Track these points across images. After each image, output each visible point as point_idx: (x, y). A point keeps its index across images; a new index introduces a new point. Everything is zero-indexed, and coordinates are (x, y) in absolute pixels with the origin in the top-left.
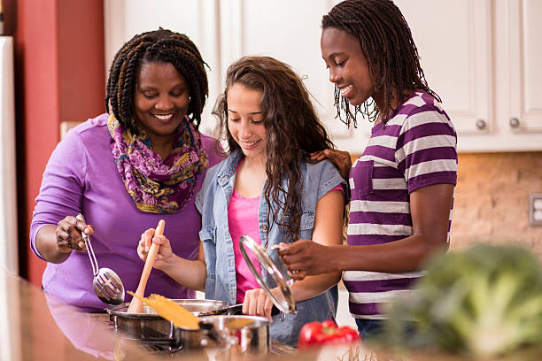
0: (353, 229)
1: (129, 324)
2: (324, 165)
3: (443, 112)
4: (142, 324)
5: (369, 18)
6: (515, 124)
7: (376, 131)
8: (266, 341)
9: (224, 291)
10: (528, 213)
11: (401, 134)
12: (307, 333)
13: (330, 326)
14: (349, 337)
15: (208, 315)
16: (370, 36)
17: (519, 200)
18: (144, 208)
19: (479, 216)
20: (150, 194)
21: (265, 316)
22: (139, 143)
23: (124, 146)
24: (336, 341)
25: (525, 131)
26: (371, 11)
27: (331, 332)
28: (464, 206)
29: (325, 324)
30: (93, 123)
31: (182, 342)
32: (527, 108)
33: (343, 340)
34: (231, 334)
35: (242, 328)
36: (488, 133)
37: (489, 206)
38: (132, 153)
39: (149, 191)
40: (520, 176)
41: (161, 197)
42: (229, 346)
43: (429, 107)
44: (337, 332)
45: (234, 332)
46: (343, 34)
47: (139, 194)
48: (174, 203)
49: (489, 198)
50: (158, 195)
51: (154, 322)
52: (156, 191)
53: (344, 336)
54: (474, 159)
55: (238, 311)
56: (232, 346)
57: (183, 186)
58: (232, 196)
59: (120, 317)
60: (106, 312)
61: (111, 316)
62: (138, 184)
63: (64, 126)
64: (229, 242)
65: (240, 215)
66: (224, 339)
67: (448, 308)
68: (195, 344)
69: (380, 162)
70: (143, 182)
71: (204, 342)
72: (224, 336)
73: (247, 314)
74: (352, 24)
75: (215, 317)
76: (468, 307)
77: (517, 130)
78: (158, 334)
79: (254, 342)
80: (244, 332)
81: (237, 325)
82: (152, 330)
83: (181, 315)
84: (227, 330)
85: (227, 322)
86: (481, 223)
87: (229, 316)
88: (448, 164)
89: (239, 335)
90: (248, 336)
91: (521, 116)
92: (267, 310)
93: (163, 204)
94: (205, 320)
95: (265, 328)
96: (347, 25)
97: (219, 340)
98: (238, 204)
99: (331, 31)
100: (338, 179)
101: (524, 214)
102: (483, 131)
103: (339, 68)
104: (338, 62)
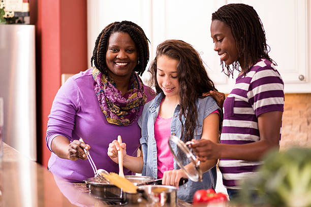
0: (224, 137)
1: (97, 189)
2: (208, 99)
3: (276, 71)
4: (105, 190)
5: (236, 15)
7: (239, 80)
8: (175, 200)
9: (150, 171)
11: (251, 82)
12: (198, 196)
13: (211, 192)
14: (222, 199)
15: (143, 185)
16: (236, 25)
18: (111, 121)
19: (300, 130)
20: (114, 113)
21: (175, 186)
22: (110, 84)
23: (102, 85)
24: (215, 200)
26: (238, 11)
27: (211, 195)
28: (292, 124)
29: (208, 191)
30: (83, 74)
31: (127, 200)
33: (218, 200)
34: (155, 196)
35: (161, 192)
36: (306, 82)
37: (306, 124)
38: (106, 88)
39: (114, 111)
41: (120, 116)
42: (153, 203)
43: (268, 67)
44: (215, 196)
45: (157, 195)
46: (222, 24)
47: (108, 113)
48: (127, 120)
49: (306, 120)
50: (119, 114)
51: (112, 188)
52: (118, 112)
53: (219, 198)
54: (297, 97)
55: (160, 183)
56: (156, 203)
57: (133, 111)
58: (157, 117)
59: (92, 185)
60: (84, 182)
61: (87, 185)
62: (108, 107)
63: (63, 76)
64: (154, 144)
65: (160, 128)
66: (151, 199)
67: (275, 183)
68: (134, 202)
69: (239, 98)
70: (111, 107)
71: (140, 200)
72: (151, 197)
73: (165, 185)
74: (227, 18)
75: (147, 186)
76: (287, 183)
78: (114, 196)
79: (168, 201)
80: (163, 195)
81: (159, 191)
82: (110, 193)
83: (126, 185)
84: (153, 194)
85: (153, 189)
86: (301, 134)
87: (154, 185)
88: (279, 100)
89: (159, 196)
90: (165, 197)
92: (176, 183)
93: (121, 120)
94: (140, 188)
95: (174, 193)
96: (224, 18)
97: (148, 199)
98: (160, 122)
99: (216, 21)
100: (216, 107)
102: (302, 82)
103: (219, 43)
104: (218, 40)
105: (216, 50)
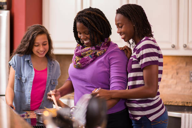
6: (185, 46)
10: (189, 77)
17: (186, 72)
19: (172, 78)
25: (189, 49)
28: (167, 74)
32: (190, 41)
36: (176, 49)
37: (176, 74)
40: (187, 64)
49: (175, 72)
77: (186, 48)
86: (172, 80)
91: (187, 44)
101: (188, 78)
102: (174, 49)
103: (120, 28)
104: (120, 26)
105: (118, 33)
